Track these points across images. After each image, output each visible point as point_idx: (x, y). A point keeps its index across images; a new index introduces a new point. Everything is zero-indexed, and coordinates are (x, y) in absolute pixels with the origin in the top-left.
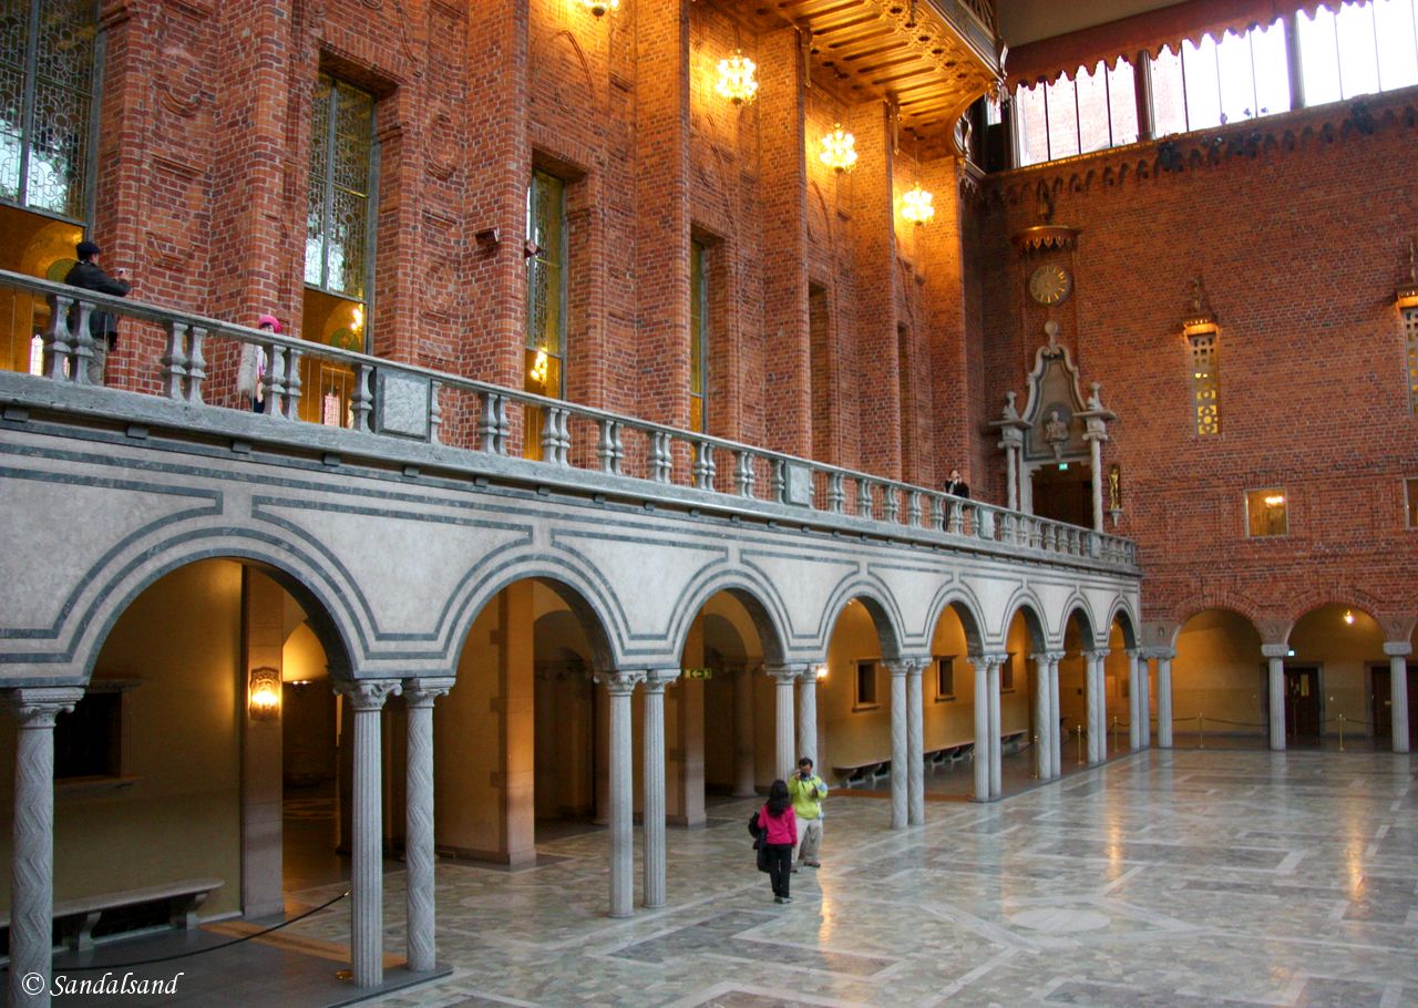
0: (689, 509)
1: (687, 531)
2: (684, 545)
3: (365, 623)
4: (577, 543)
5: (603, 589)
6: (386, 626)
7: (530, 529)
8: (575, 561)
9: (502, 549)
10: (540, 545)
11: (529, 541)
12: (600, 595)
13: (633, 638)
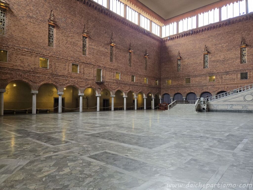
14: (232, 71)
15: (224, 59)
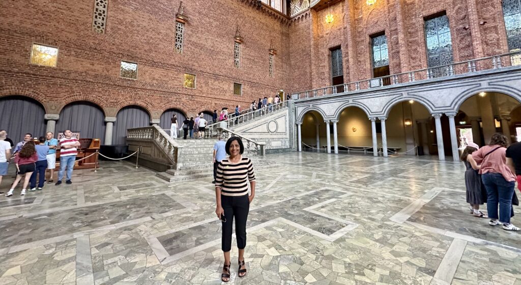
0: (458, 79)
1: (457, 84)
2: (456, 87)
3: (369, 111)
4: (415, 94)
5: (425, 100)
6: (373, 111)
7: (402, 94)
8: (415, 97)
9: (395, 98)
10: (404, 96)
11: (402, 95)
12: (424, 101)
13: (436, 108)
14: (223, 76)
15: (212, 49)
